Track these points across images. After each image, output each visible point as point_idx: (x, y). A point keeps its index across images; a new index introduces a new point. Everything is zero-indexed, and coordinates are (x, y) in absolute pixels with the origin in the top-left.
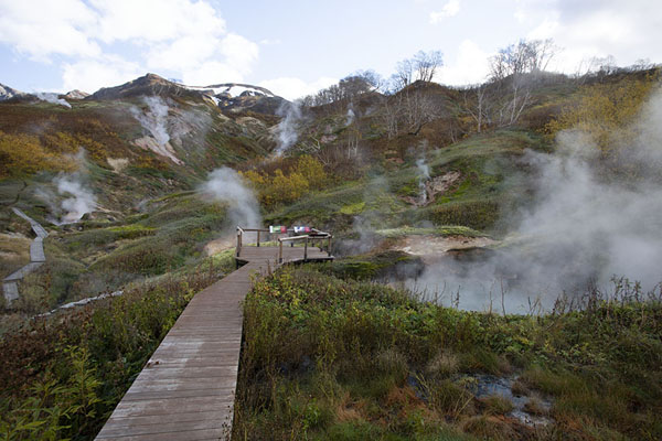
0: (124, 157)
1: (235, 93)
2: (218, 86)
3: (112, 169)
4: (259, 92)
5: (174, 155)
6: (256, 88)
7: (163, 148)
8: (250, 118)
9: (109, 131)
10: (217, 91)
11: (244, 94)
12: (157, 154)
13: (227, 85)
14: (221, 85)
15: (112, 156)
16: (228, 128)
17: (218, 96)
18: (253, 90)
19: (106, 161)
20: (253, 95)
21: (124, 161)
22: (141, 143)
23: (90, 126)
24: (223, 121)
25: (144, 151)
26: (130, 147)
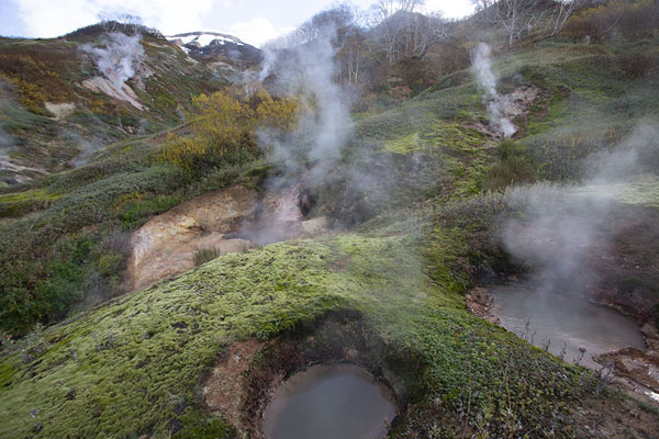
0: (69, 101)
1: (204, 41)
2: (186, 35)
3: (51, 115)
4: (228, 40)
5: (137, 100)
6: (225, 37)
7: (121, 92)
8: (221, 63)
9: (44, 69)
10: (186, 40)
11: (213, 42)
12: (112, 98)
13: (195, 34)
14: (189, 34)
15: (50, 100)
16: (198, 72)
17: (187, 46)
18: (222, 38)
19: (43, 106)
20: (222, 43)
21: (69, 106)
22: (90, 84)
23: (18, 63)
24: (191, 64)
25: (94, 93)
26: (76, 89)
